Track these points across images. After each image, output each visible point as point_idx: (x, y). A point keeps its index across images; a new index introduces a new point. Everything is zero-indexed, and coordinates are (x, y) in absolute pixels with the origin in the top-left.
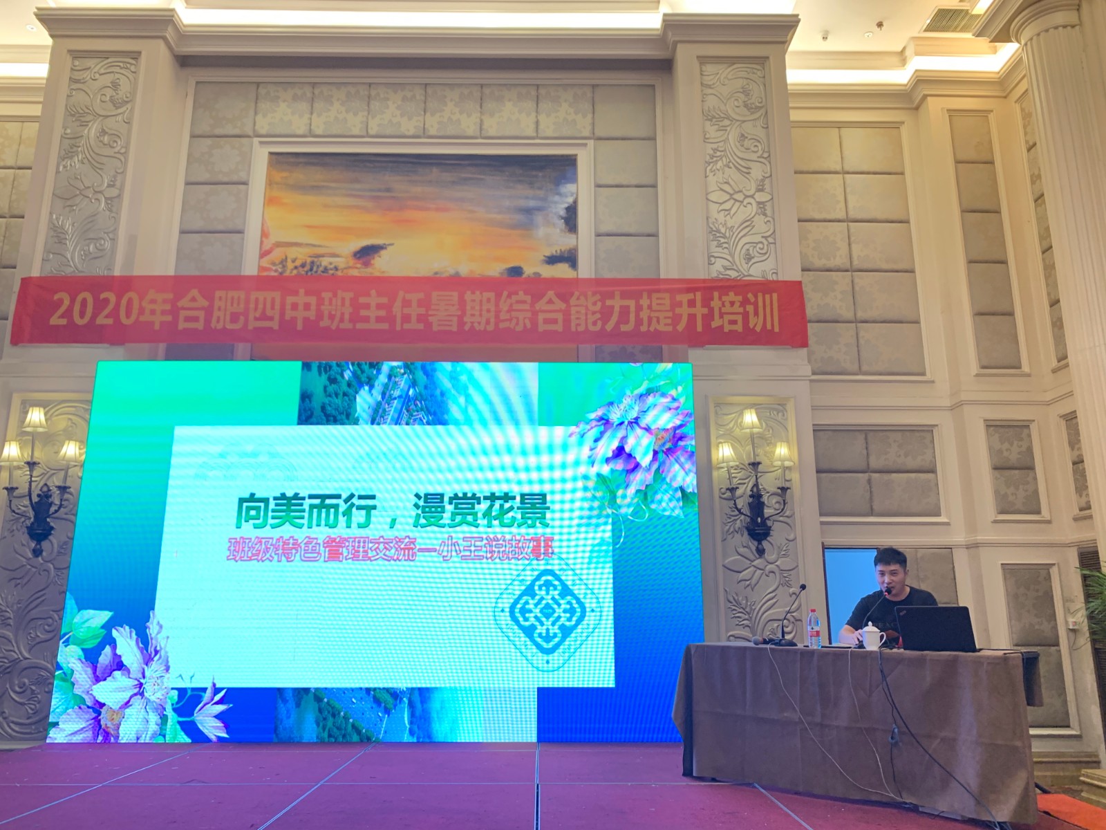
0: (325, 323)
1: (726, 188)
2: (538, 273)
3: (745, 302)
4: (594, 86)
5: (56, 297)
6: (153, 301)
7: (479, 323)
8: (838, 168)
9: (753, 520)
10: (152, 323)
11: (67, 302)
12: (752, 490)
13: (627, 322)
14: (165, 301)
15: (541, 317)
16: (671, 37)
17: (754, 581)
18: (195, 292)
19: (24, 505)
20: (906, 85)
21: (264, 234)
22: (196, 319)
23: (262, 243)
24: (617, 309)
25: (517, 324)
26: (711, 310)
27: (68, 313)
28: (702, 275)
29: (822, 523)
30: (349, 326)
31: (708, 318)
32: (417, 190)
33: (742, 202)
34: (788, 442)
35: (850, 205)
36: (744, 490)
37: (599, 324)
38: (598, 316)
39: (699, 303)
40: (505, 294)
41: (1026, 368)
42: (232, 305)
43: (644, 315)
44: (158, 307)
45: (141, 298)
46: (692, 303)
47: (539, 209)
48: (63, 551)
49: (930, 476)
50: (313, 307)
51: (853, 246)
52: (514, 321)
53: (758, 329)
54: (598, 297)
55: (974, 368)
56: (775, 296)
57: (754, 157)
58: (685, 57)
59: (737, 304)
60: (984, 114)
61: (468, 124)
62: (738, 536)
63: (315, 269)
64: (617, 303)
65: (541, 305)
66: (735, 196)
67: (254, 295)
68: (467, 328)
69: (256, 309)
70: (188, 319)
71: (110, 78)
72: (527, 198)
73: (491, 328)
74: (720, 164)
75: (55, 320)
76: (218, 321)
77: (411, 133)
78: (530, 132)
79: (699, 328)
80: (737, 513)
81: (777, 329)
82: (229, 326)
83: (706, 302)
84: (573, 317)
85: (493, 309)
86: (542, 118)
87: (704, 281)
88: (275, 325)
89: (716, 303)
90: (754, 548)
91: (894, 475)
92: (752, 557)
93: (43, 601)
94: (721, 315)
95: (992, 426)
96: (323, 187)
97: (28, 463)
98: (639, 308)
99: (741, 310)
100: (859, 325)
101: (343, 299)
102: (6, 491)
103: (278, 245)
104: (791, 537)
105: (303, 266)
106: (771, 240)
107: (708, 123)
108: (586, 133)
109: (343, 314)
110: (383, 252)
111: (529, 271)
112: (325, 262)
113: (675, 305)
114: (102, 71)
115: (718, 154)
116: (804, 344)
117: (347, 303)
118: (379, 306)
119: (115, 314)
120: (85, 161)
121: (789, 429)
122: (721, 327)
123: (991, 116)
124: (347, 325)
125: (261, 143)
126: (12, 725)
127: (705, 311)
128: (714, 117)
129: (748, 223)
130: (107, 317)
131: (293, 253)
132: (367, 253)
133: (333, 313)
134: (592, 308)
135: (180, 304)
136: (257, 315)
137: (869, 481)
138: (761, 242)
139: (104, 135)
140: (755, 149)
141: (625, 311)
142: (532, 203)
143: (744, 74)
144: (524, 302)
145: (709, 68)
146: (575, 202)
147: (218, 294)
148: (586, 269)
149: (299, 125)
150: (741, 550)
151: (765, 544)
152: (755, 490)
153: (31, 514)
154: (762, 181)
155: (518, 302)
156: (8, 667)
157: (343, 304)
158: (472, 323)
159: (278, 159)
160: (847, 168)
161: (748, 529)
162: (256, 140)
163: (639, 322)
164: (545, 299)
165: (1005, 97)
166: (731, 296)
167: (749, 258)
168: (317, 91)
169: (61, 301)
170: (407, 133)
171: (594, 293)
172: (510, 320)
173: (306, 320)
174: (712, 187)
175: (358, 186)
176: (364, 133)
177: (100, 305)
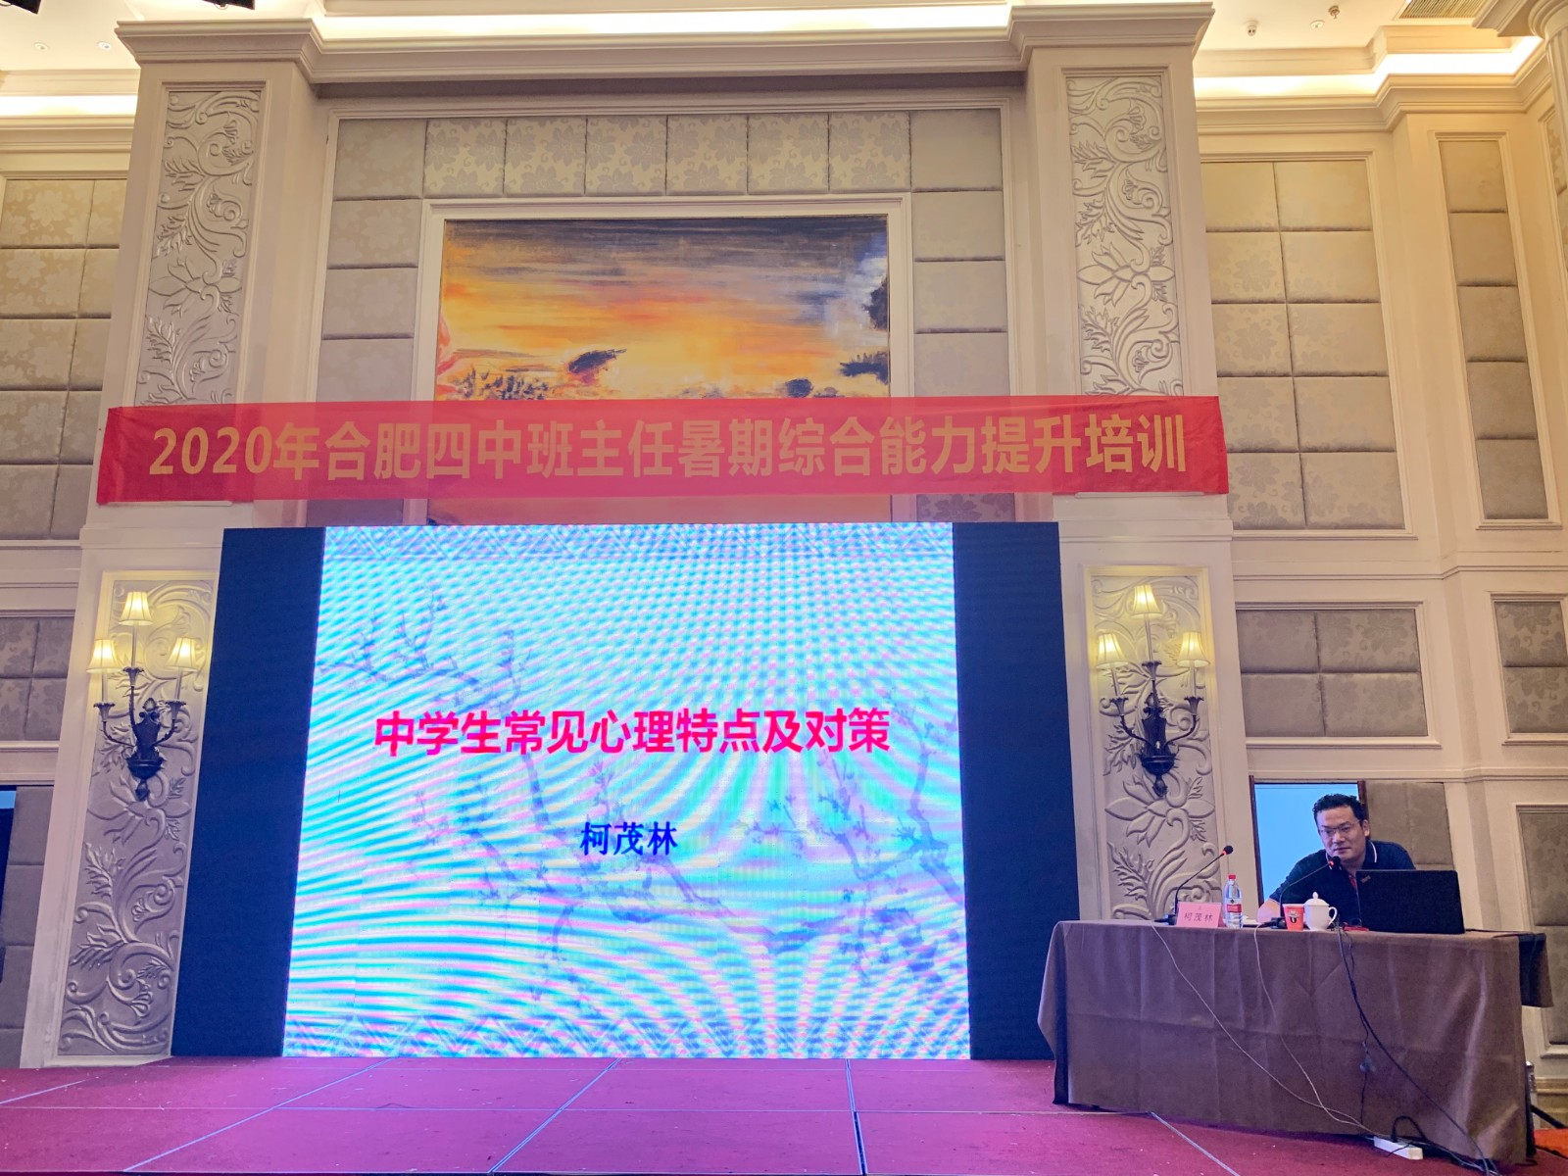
0: (534, 468)
1: (1105, 260)
2: (832, 389)
3: (1135, 428)
4: (911, 114)
5: (158, 435)
6: (292, 440)
7: (751, 465)
8: (1273, 223)
9: (1150, 746)
10: (291, 471)
11: (172, 443)
12: (1147, 702)
13: (963, 460)
14: (307, 440)
15: (839, 454)
16: (1024, 42)
17: (1150, 833)
18: (349, 426)
19: (123, 728)
20: (1374, 97)
21: (442, 339)
22: (352, 465)
23: (438, 351)
24: (948, 443)
25: (805, 465)
26: (1086, 440)
27: (175, 459)
28: (1072, 390)
29: (1249, 747)
30: (569, 472)
31: (1083, 451)
32: (659, 271)
33: (1130, 282)
34: (1199, 632)
35: (1291, 278)
36: (1136, 703)
37: (923, 462)
38: (921, 451)
39: (1068, 430)
40: (787, 421)
41: (1554, 517)
42: (403, 444)
43: (988, 449)
44: (301, 448)
45: (275, 436)
46: (1057, 432)
47: (833, 296)
48: (176, 792)
49: (1412, 677)
50: (517, 445)
51: (1296, 339)
52: (800, 461)
53: (1155, 467)
54: (920, 424)
55: (1477, 517)
56: (1179, 419)
57: (1146, 215)
58: (1043, 73)
59: (1124, 432)
60: (1492, 138)
61: (729, 174)
62: (1127, 768)
63: (515, 389)
64: (947, 433)
65: (838, 437)
66: (1121, 274)
67: (433, 429)
68: (733, 471)
69: (437, 449)
70: (341, 465)
71: (223, 120)
72: (815, 279)
73: (767, 471)
74: (1097, 226)
75: (157, 468)
76: (384, 468)
77: (647, 189)
78: (819, 182)
79: (1069, 468)
80: (1125, 734)
81: (1182, 468)
82: (400, 474)
83: (1079, 430)
84: (885, 454)
85: (769, 446)
86: (836, 162)
87: (1075, 398)
88: (464, 471)
89: (1092, 432)
90: (1150, 785)
91: (1357, 676)
92: (1146, 797)
93: (151, 862)
94: (1101, 448)
95: (1503, 603)
96: (524, 269)
97: (128, 670)
98: (980, 440)
99: (1130, 440)
100: (1304, 455)
101: (559, 434)
102: (97, 709)
103: (462, 354)
104: (1204, 770)
105: (498, 383)
106: (1172, 337)
107: (1079, 167)
108: (901, 183)
109: (558, 455)
110: (610, 363)
111: (818, 386)
112: (529, 378)
113: (1034, 434)
114: (212, 111)
115: (1095, 211)
116: (1222, 488)
117: (565, 438)
118: (609, 443)
119: (239, 458)
120: (192, 241)
121: (1201, 612)
122: (1102, 465)
123: (1503, 142)
124: (564, 471)
125: (434, 206)
126: (115, 1033)
127: (1078, 442)
128: (1088, 158)
129: (1140, 312)
130: (228, 462)
131: (483, 365)
132: (587, 364)
133: (545, 453)
134: (911, 440)
135: (329, 443)
136: (440, 457)
137: (1320, 685)
138: (1158, 341)
139: (217, 203)
140: (1150, 204)
141: (959, 444)
142: (822, 288)
143: (1131, 93)
144: (815, 433)
145: (1080, 85)
146: (886, 284)
147: (382, 428)
148: (901, 384)
149: (487, 179)
150: (1133, 788)
151: (1167, 779)
152: (1152, 701)
153: (132, 740)
154: (1160, 250)
155: (806, 433)
156: (108, 953)
157: (559, 441)
158: (741, 465)
159: (460, 229)
160: (1285, 223)
161: (1141, 757)
162: (427, 203)
163: (981, 460)
164: (845, 428)
165: (1525, 112)
166: (1116, 420)
167: (1140, 363)
168: (511, 129)
169: (164, 441)
170: (641, 189)
171: (915, 420)
172: (794, 459)
173: (508, 464)
174: (1086, 259)
175: (571, 267)
176: (580, 190)
177: (218, 445)
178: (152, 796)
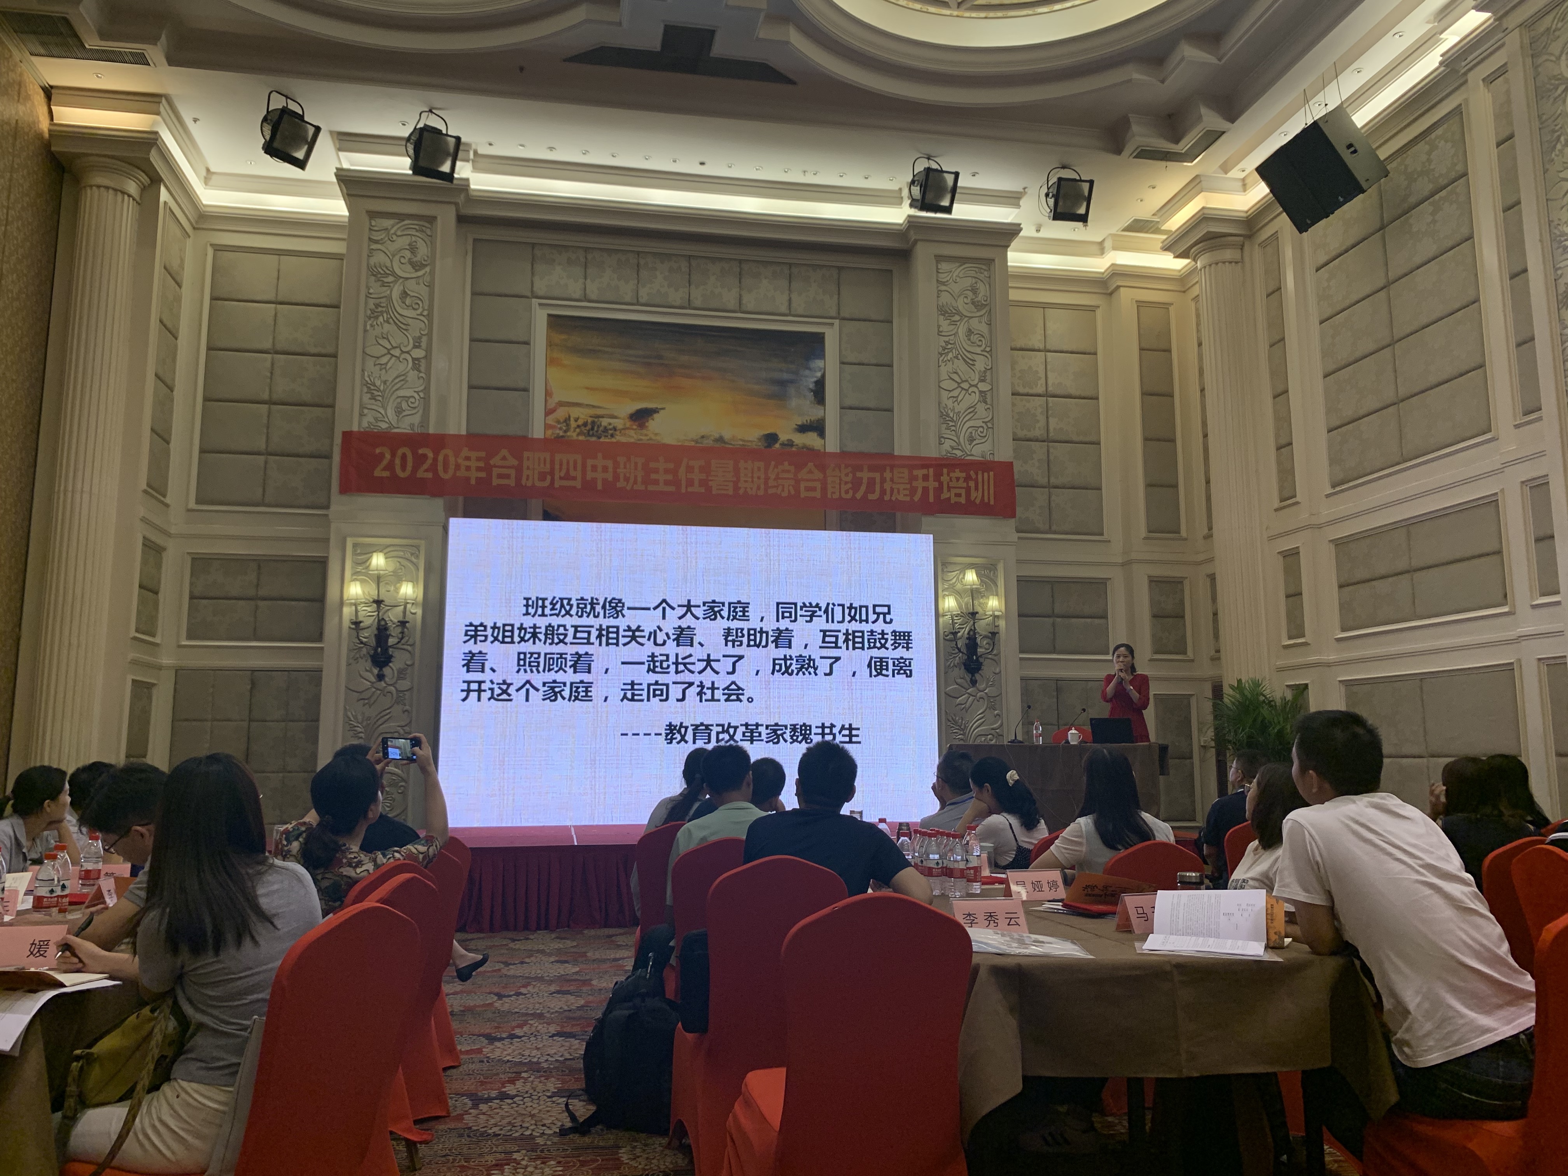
0: (621, 484)
1: (955, 377)
2: (791, 440)
3: (968, 479)
4: (840, 269)
5: (378, 451)
6: (468, 458)
7: (751, 489)
8: (1042, 347)
9: (970, 658)
10: (468, 479)
11: (388, 456)
12: (968, 633)
13: (873, 492)
14: (479, 459)
15: (803, 485)
16: (913, 236)
17: (968, 704)
18: (504, 452)
19: (367, 636)
20: (1103, 273)
21: (548, 394)
22: (508, 476)
23: (546, 401)
24: (865, 481)
25: (783, 490)
26: (941, 484)
27: (390, 467)
28: (934, 454)
29: (1021, 659)
30: (643, 488)
31: (939, 490)
32: (685, 358)
33: (967, 390)
34: (997, 595)
35: (1050, 382)
36: (964, 632)
37: (851, 492)
38: (850, 485)
39: (931, 479)
40: (773, 463)
41: (1184, 533)
42: (539, 465)
43: (887, 486)
44: (473, 464)
45: (457, 456)
46: (926, 478)
47: (792, 382)
48: (402, 676)
49: (1102, 621)
50: (611, 470)
51: (1051, 419)
52: (780, 488)
53: (978, 501)
54: (850, 469)
55: (1143, 532)
56: (991, 473)
57: (978, 350)
58: (923, 254)
59: (962, 480)
60: (1165, 306)
61: (729, 298)
62: (956, 670)
63: (596, 428)
64: (865, 475)
65: (803, 474)
66: (963, 385)
67: (558, 457)
68: (741, 492)
69: (561, 469)
70: (500, 476)
71: (407, 240)
72: (781, 371)
73: (761, 493)
74: (950, 355)
75: (378, 473)
76: (527, 479)
77: (678, 303)
78: (784, 309)
79: (931, 499)
80: (957, 651)
81: (992, 502)
82: (538, 484)
83: (938, 476)
84: (829, 486)
85: (763, 476)
86: (794, 296)
87: (936, 459)
88: (578, 484)
89: (945, 478)
90: (968, 679)
91: (1073, 620)
92: (966, 685)
94: (949, 488)
95: (1155, 582)
96: (599, 351)
97: (374, 601)
98: (883, 481)
99: (965, 485)
100: (1052, 490)
101: (636, 464)
102: (351, 625)
103: (561, 404)
104: (997, 671)
105: (585, 424)
106: (990, 425)
107: (942, 317)
108: (833, 313)
109: (636, 477)
110: (656, 416)
111: (783, 437)
112: (605, 422)
113: (913, 478)
114: (399, 233)
115: (950, 346)
116: (1013, 515)
117: (640, 466)
118: (667, 471)
119: (433, 468)
120: (391, 320)
121: (999, 585)
122: (949, 499)
123: (1171, 308)
124: (640, 487)
125: (540, 304)
127: (936, 484)
128: (947, 312)
129: (972, 409)
130: (426, 471)
131: (575, 412)
132: (641, 417)
133: (628, 475)
134: (845, 479)
135: (492, 462)
136: (562, 474)
137: (1054, 625)
138: (982, 427)
139: (406, 297)
140: (980, 343)
141: (871, 482)
142: (786, 376)
143: (973, 273)
144: (788, 471)
145: (944, 266)
146: (823, 376)
147: (526, 454)
148: (833, 442)
149: (575, 288)
150: (959, 681)
151: (977, 676)
152: (971, 633)
153: (374, 644)
154: (985, 372)
155: (783, 471)
157: (636, 469)
158: (746, 488)
159: (556, 322)
160: (1048, 347)
161: (965, 664)
162: (535, 301)
163: (883, 492)
164: (805, 470)
165: (1184, 292)
166: (957, 473)
167: (971, 440)
168: (590, 257)
169: (382, 455)
170: (674, 304)
171: (847, 466)
172: (777, 487)
173: (605, 481)
174: (944, 376)
175: (631, 352)
176: (635, 301)
177: (420, 460)
178: (387, 679)
